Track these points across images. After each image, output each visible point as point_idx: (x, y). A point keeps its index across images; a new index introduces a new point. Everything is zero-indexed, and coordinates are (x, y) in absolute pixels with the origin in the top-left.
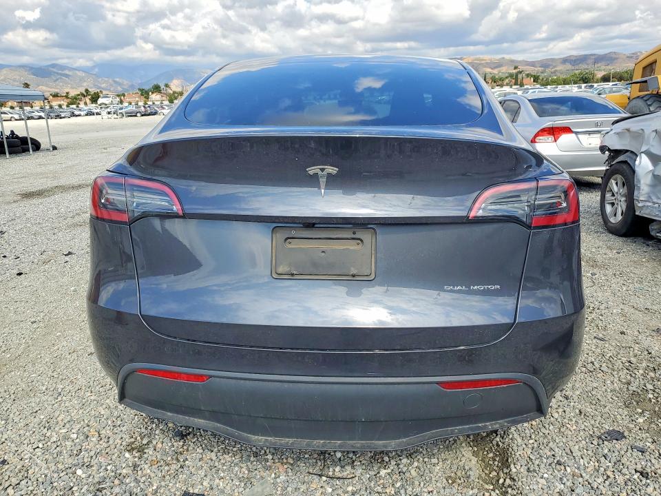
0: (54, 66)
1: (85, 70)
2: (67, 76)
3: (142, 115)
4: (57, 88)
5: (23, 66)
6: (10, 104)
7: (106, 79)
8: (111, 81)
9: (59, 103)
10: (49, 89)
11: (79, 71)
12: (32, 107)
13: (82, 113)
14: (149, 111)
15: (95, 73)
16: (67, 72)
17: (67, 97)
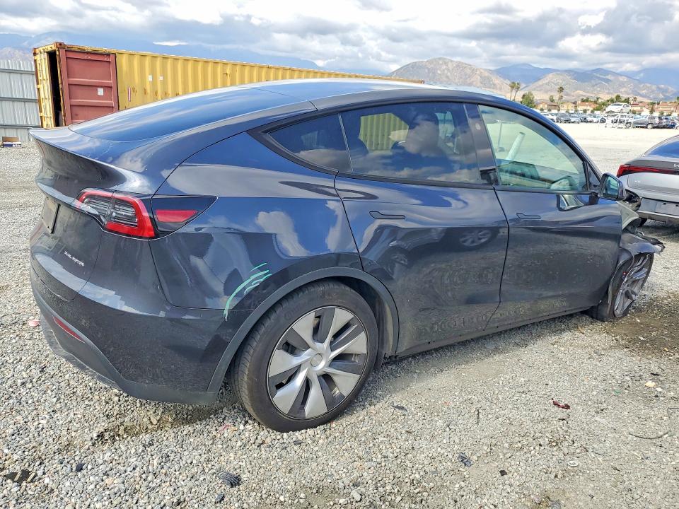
0: (598, 70)
1: (629, 75)
2: (608, 81)
3: (654, 128)
4: (593, 93)
5: (569, 71)
6: (541, 106)
7: (649, 85)
8: (654, 87)
9: (585, 108)
10: (585, 94)
11: (621, 75)
12: (559, 110)
13: (595, 120)
14: (664, 124)
15: (638, 78)
16: (609, 77)
17: (595, 102)
